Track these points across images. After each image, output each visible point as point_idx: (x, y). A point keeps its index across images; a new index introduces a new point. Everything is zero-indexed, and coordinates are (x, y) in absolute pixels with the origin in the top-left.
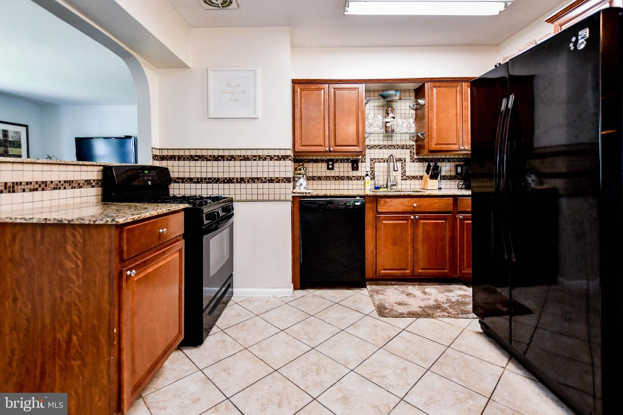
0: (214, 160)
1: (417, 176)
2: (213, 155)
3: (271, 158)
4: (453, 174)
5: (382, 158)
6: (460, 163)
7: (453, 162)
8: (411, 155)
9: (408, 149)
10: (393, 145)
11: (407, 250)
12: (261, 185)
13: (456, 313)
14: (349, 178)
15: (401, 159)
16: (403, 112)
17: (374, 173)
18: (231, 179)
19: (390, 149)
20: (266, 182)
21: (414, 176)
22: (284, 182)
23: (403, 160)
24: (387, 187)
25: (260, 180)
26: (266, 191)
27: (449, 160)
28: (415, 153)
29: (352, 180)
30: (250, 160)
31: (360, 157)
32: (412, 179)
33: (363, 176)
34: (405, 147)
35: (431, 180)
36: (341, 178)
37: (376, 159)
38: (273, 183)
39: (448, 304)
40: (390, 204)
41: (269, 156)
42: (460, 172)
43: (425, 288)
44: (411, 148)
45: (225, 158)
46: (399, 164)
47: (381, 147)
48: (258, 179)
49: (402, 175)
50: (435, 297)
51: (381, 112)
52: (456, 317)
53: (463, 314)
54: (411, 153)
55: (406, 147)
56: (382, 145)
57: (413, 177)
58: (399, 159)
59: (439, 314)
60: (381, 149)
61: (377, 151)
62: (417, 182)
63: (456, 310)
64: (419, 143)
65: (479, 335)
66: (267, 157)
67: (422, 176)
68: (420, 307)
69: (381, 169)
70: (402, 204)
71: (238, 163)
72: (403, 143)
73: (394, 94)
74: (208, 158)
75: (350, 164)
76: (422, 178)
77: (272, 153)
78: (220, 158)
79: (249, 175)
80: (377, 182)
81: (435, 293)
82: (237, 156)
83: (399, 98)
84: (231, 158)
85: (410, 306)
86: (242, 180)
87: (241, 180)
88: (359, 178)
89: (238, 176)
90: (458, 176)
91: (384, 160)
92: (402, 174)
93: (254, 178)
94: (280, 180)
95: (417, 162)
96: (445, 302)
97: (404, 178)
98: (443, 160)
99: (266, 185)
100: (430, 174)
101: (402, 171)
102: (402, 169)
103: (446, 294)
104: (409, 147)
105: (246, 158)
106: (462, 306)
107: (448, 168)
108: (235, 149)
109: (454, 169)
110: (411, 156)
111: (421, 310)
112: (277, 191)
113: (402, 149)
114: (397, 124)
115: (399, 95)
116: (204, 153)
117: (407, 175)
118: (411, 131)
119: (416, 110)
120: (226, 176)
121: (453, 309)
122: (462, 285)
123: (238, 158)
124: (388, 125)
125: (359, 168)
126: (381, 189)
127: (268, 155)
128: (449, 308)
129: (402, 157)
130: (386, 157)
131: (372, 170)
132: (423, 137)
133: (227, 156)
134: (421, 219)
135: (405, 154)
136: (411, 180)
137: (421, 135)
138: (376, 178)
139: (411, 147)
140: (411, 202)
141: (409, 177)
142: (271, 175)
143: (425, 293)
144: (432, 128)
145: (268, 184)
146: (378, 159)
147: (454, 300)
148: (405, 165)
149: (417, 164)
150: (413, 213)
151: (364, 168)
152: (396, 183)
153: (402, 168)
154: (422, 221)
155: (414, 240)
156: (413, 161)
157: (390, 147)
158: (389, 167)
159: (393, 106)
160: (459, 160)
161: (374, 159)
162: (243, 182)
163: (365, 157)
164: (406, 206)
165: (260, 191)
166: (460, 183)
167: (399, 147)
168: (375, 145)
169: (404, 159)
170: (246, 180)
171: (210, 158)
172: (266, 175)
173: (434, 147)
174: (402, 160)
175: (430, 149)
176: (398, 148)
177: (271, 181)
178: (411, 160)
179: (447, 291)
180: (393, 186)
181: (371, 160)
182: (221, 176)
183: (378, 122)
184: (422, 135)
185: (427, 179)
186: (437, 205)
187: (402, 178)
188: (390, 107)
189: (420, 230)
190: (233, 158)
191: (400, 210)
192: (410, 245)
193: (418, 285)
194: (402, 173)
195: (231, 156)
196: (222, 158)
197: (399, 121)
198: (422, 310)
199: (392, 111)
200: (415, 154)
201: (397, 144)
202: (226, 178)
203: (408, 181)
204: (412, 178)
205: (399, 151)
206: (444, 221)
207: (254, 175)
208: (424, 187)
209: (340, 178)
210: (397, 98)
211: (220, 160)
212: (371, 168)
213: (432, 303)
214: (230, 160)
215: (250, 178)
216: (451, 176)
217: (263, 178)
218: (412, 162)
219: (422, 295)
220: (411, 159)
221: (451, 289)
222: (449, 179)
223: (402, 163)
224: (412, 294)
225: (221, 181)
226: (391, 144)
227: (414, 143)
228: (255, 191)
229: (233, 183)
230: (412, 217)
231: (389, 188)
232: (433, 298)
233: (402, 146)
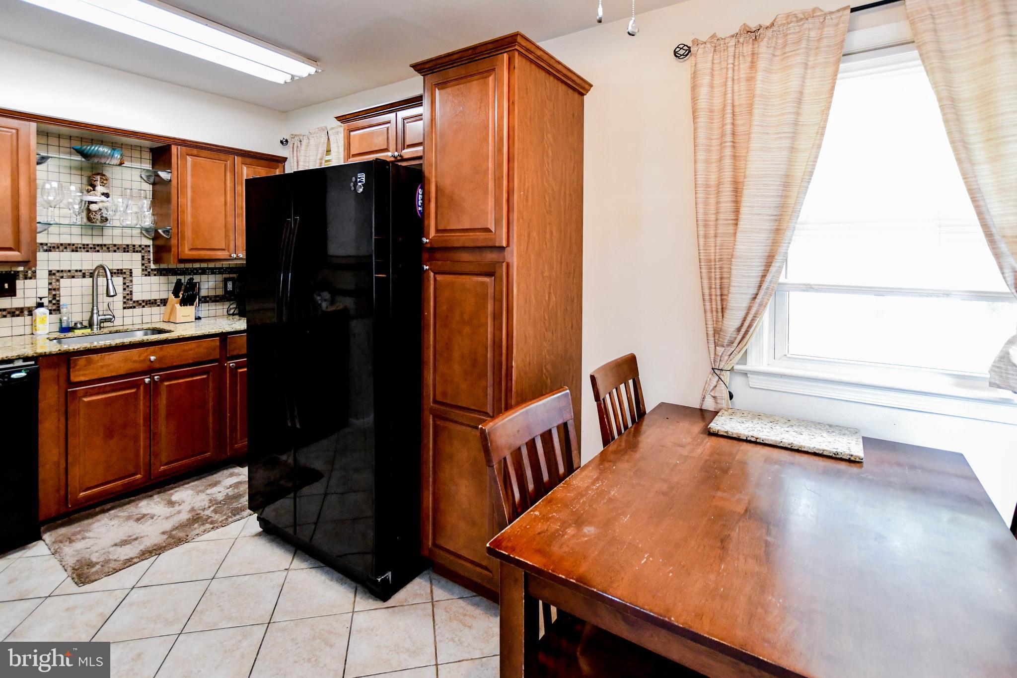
1: (156, 300)
4: (220, 292)
5: (79, 268)
6: (231, 276)
7: (220, 273)
8: (143, 262)
9: (137, 252)
10: (105, 245)
11: (136, 439)
13: (225, 517)
15: (122, 270)
16: (127, 184)
17: (57, 299)
19: (98, 251)
21: (150, 301)
23: (127, 273)
24: (91, 325)
27: (213, 271)
28: (152, 259)
31: (21, 268)
32: (146, 306)
33: (28, 308)
34: (131, 248)
35: (183, 307)
37: (62, 271)
39: (212, 508)
40: (100, 364)
42: (231, 290)
43: (172, 494)
44: (143, 251)
46: (118, 281)
47: (75, 248)
49: (125, 300)
50: (190, 504)
51: (77, 179)
52: (223, 525)
53: (235, 515)
54: (143, 259)
55: (134, 249)
56: (78, 244)
57: (147, 301)
58: (118, 270)
59: (197, 532)
60: (77, 251)
61: (67, 255)
62: (155, 310)
63: (224, 513)
64: (160, 242)
65: (256, 538)
67: (164, 299)
68: (163, 533)
69: (77, 291)
70: (126, 360)
72: (126, 242)
73: (108, 154)
76: (164, 302)
80: (65, 318)
81: (190, 497)
83: (118, 163)
85: (146, 538)
88: (16, 313)
90: (227, 295)
91: (84, 273)
92: (124, 297)
95: (155, 275)
96: (207, 506)
97: (128, 306)
98: (203, 271)
100: (181, 296)
101: (124, 292)
102: (124, 289)
103: (208, 492)
104: (140, 249)
106: (233, 503)
107: (211, 284)
109: (221, 285)
110: (143, 265)
111: (165, 537)
113: (124, 252)
114: (114, 208)
115: (119, 157)
117: (134, 300)
118: (145, 222)
119: (154, 184)
121: (219, 513)
122: (234, 467)
124: (93, 207)
125: (19, 292)
126: (76, 331)
128: (213, 515)
129: (125, 266)
130: (88, 266)
131: (54, 292)
132: (167, 235)
134: (163, 379)
135: (133, 262)
136: (144, 307)
137: (164, 232)
138: (63, 310)
139: (143, 249)
140: (145, 355)
141: (140, 302)
143: (171, 503)
144: (183, 221)
146: (69, 271)
147: (220, 497)
148: (131, 281)
149: (155, 279)
150: (149, 371)
151: (32, 289)
152: (111, 317)
153: (125, 287)
154: (166, 383)
155: (150, 419)
156: (147, 273)
157: (97, 248)
158: (94, 287)
159: (104, 173)
160: (230, 270)
161: (58, 270)
163: (34, 268)
164: (135, 362)
166: (231, 307)
167: (118, 249)
168: (62, 244)
169: (129, 271)
173: (187, 252)
174: (125, 273)
175: (180, 258)
176: (115, 251)
178: (143, 273)
179: (209, 485)
180: (105, 322)
181: (51, 274)
183: (71, 200)
184: (166, 232)
185: (176, 305)
186: (192, 351)
187: (125, 306)
188: (98, 174)
189: (163, 401)
191: (122, 372)
192: (142, 429)
193: (159, 493)
194: (125, 295)
197: (117, 200)
198: (167, 536)
199: (102, 183)
200: (152, 262)
201: (114, 243)
203: (138, 311)
204: (146, 304)
205: (119, 255)
206: (205, 376)
208: (169, 318)
210: (115, 161)
212: (50, 289)
213: (184, 516)
216: (216, 296)
218: (146, 275)
219: (166, 508)
220: (143, 270)
221: (218, 479)
222: (213, 302)
223: (124, 278)
224: (148, 514)
226: (100, 242)
227: (150, 243)
230: (147, 380)
231: (95, 327)
232: (186, 507)
233: (125, 246)
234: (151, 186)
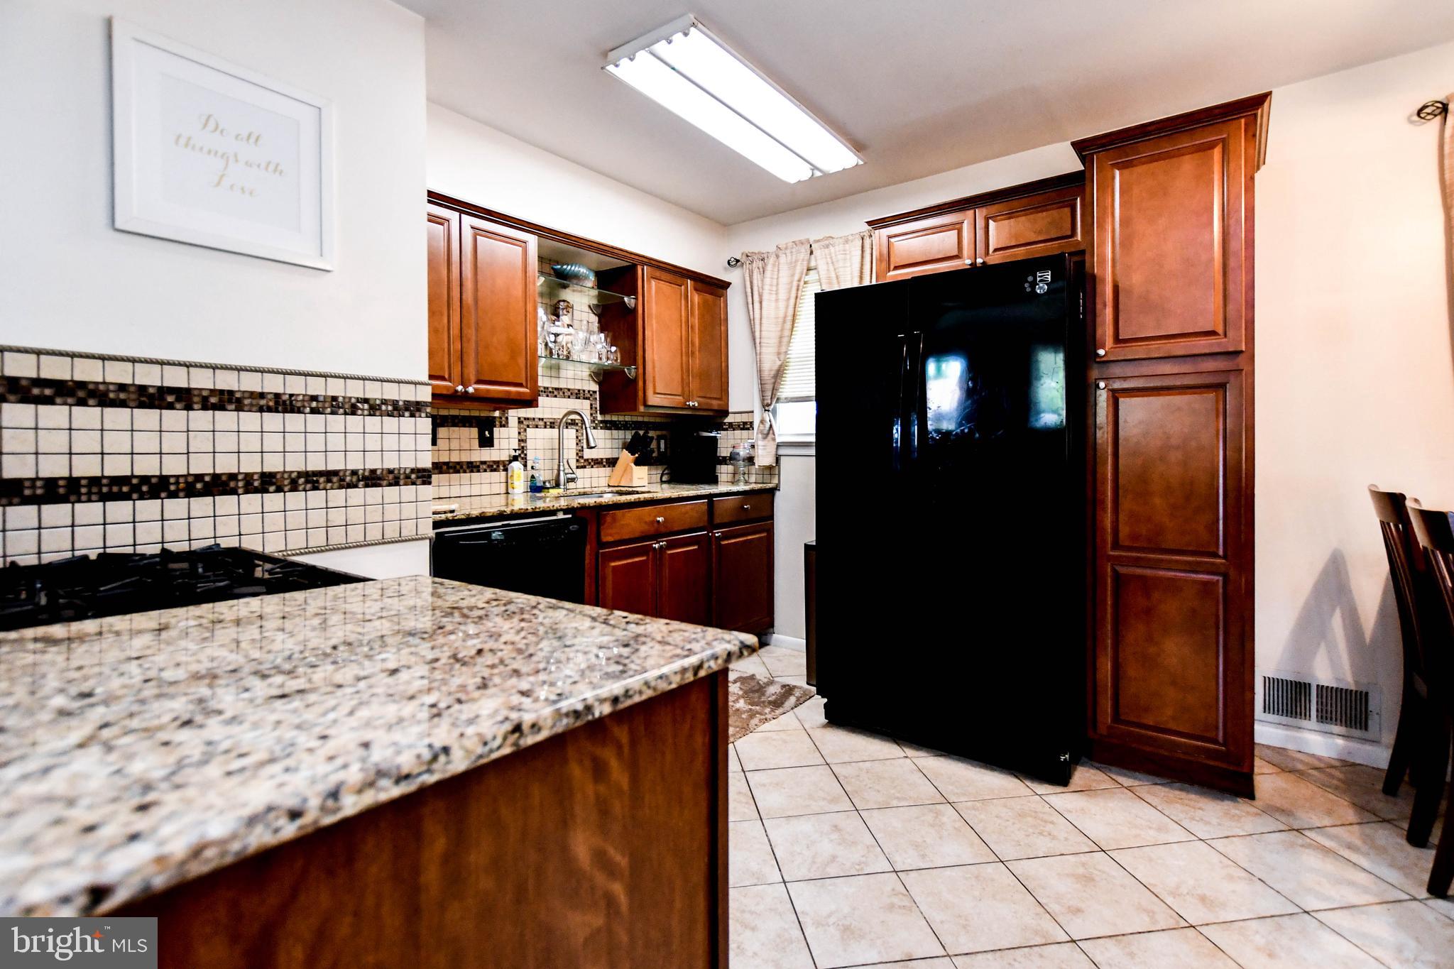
0: (142, 405)
1: (602, 459)
2: (137, 382)
3: (374, 408)
5: (541, 417)
6: (663, 433)
7: (653, 429)
8: (591, 412)
9: (586, 398)
10: (562, 389)
12: (337, 496)
14: (472, 467)
15: (576, 420)
16: (577, 315)
17: (525, 452)
18: (224, 478)
19: (556, 396)
20: (356, 486)
21: (597, 459)
22: (414, 483)
23: (580, 424)
25: (335, 479)
26: (356, 515)
28: (598, 409)
29: (479, 471)
30: (299, 411)
31: (497, 414)
32: (594, 466)
33: (503, 461)
34: (582, 395)
35: (638, 468)
36: (455, 467)
37: (528, 419)
38: (380, 485)
40: (622, 522)
41: (366, 401)
42: (664, 450)
44: (591, 398)
45: (196, 399)
48: (329, 475)
49: (578, 458)
54: (591, 408)
55: (585, 395)
57: (594, 460)
58: (572, 420)
62: (603, 472)
66: (359, 404)
69: (540, 444)
70: (640, 520)
71: (250, 420)
72: (578, 386)
74: (112, 395)
75: (474, 432)
77: (374, 392)
78: (170, 399)
79: (295, 464)
82: (246, 395)
84: (221, 400)
86: (267, 482)
87: (263, 483)
88: (494, 466)
89: (251, 465)
90: (660, 458)
91: (545, 423)
92: (577, 454)
93: (316, 474)
94: (402, 477)
95: (604, 428)
97: (581, 464)
99: (357, 495)
100: (636, 454)
101: (577, 449)
102: (577, 444)
104: (589, 395)
105: (283, 405)
108: (239, 369)
110: (591, 414)
112: (392, 512)
113: (577, 398)
115: (593, 278)
116: (88, 372)
117: (585, 457)
119: (600, 315)
120: (201, 466)
123: (254, 402)
125: (496, 442)
127: (361, 396)
130: (549, 414)
131: (522, 445)
133: (205, 393)
136: (592, 467)
139: (591, 395)
140: (653, 515)
141: (590, 461)
142: (374, 463)
144: (649, 359)
145: (363, 489)
146: (534, 419)
148: (582, 434)
149: (604, 433)
151: (506, 439)
152: (575, 476)
153: (577, 442)
154: (669, 552)
156: (594, 425)
157: (556, 393)
158: (561, 439)
159: (567, 300)
160: (662, 425)
161: (525, 419)
162: (272, 488)
163: (506, 415)
164: (646, 523)
165: (337, 517)
166: (665, 472)
167: (572, 394)
170: (286, 482)
171: (122, 396)
172: (355, 463)
173: (652, 397)
174: (577, 424)
175: (647, 404)
176: (569, 397)
177: (372, 479)
178: (592, 424)
181: (520, 422)
182: (174, 467)
185: (631, 464)
187: (577, 465)
188: (563, 301)
190: (230, 401)
191: (637, 534)
194: (577, 452)
195: (222, 392)
196: (178, 400)
199: (565, 310)
200: (598, 412)
201: (569, 387)
202: (199, 477)
203: (588, 471)
204: (594, 464)
205: (573, 402)
207: (316, 464)
209: (451, 467)
211: (171, 407)
212: (519, 440)
214: (220, 407)
215: (300, 474)
217: (346, 470)
218: (594, 428)
220: (592, 421)
223: (577, 431)
225: (178, 490)
226: (556, 386)
227: (595, 387)
228: (317, 518)
229: (233, 492)
230: (656, 547)
231: (562, 487)
233: (577, 391)
234: (597, 318)
